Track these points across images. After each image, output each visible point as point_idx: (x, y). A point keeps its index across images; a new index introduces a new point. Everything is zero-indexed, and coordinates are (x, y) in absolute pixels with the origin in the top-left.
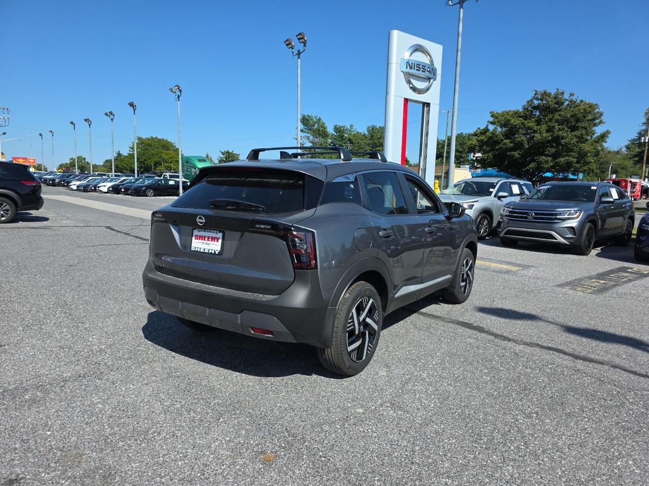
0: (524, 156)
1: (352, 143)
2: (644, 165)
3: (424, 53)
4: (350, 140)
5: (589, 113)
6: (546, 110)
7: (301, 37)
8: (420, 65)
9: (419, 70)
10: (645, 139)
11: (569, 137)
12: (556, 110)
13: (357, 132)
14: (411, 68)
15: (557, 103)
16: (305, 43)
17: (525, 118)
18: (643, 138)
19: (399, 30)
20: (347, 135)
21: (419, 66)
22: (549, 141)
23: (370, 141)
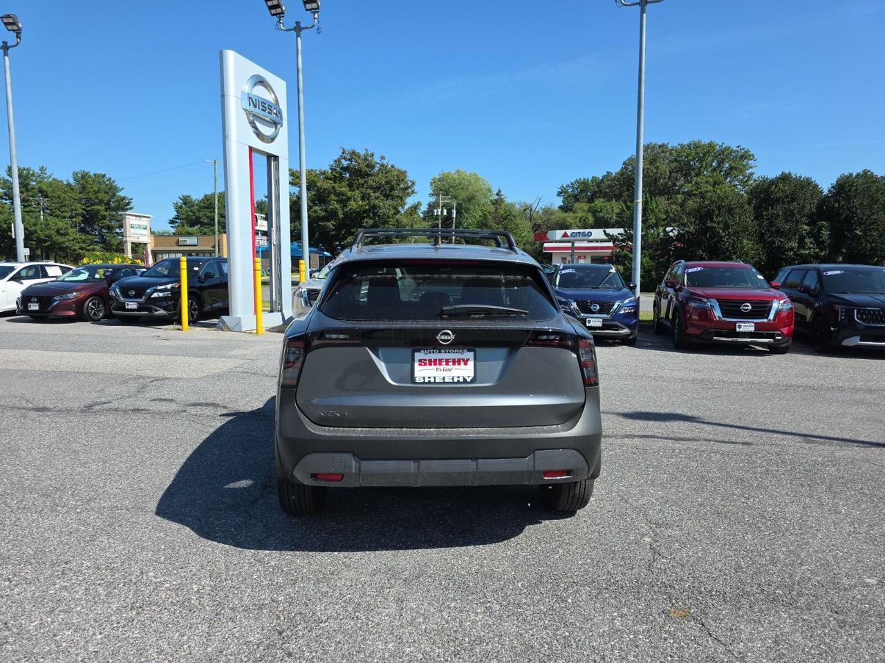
0: (337, 228)
1: (46, 196)
2: (440, 240)
3: (266, 88)
4: (41, 191)
5: (402, 180)
6: (357, 173)
7: (11, 20)
8: (265, 104)
9: (265, 111)
10: (437, 212)
11: (385, 206)
12: (368, 175)
13: (54, 179)
14: (255, 106)
15: (368, 166)
16: (18, 32)
17: (334, 179)
18: (436, 211)
19: (237, 52)
20: (34, 183)
21: (265, 106)
22: (365, 211)
23: (81, 195)
